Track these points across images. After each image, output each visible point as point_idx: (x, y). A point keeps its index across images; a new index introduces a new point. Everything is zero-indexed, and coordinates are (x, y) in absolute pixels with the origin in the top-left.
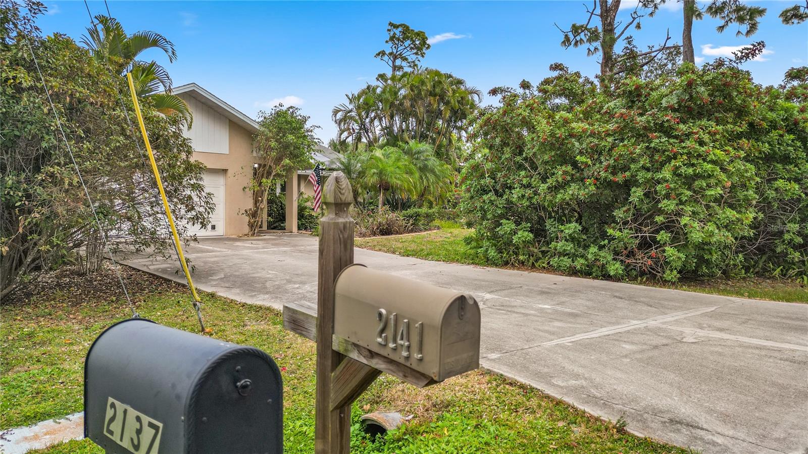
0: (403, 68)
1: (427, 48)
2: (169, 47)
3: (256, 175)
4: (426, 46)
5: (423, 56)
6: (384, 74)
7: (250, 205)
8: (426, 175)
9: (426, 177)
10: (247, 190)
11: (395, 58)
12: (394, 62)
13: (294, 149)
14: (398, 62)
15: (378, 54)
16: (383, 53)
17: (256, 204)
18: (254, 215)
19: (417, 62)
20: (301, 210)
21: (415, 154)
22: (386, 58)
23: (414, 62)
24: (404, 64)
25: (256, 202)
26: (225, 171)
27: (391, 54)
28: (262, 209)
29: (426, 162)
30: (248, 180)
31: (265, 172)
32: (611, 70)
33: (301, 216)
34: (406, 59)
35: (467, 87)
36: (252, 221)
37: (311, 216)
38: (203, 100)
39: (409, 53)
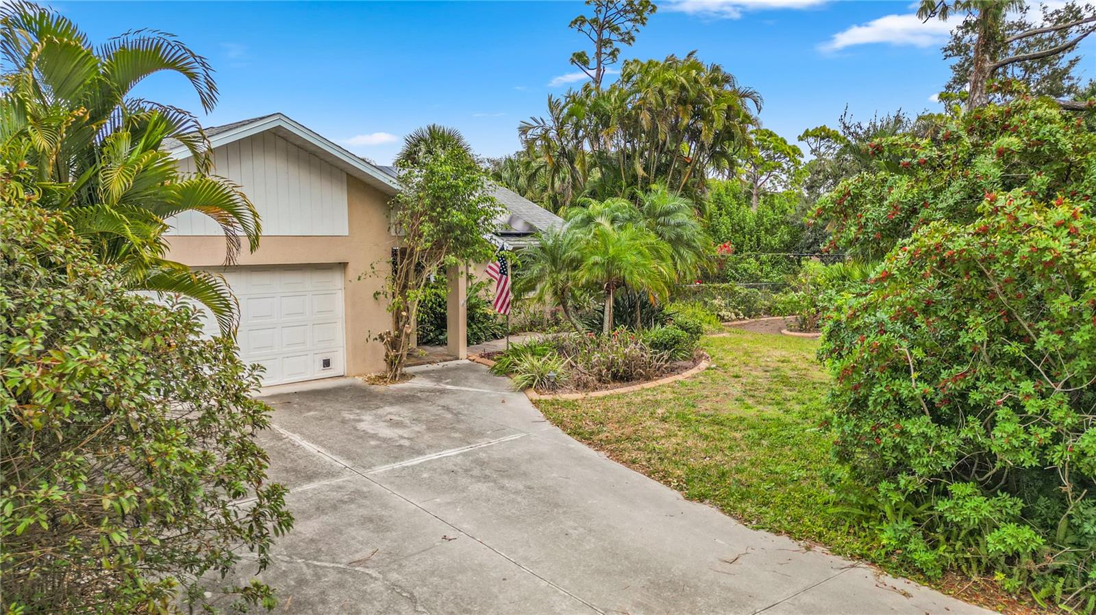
0: (611, 43)
1: (651, 11)
2: (199, 70)
3: (396, 273)
4: (650, 8)
5: (643, 24)
6: (583, 52)
7: (386, 325)
8: (678, 252)
9: (681, 257)
10: (382, 296)
11: (602, 28)
12: (600, 34)
13: (462, 234)
14: (606, 34)
15: (575, 22)
16: (581, 21)
17: (397, 322)
18: (394, 344)
19: (634, 34)
20: (471, 308)
21: (660, 215)
22: (586, 27)
23: (628, 33)
24: (614, 36)
25: (398, 318)
26: (343, 266)
27: (595, 21)
28: (408, 335)
29: (679, 230)
30: (382, 280)
31: (413, 267)
32: (993, 59)
33: (471, 318)
34: (618, 29)
35: (737, 87)
36: (392, 354)
37: (486, 316)
38: (298, 143)
39: (622, 19)
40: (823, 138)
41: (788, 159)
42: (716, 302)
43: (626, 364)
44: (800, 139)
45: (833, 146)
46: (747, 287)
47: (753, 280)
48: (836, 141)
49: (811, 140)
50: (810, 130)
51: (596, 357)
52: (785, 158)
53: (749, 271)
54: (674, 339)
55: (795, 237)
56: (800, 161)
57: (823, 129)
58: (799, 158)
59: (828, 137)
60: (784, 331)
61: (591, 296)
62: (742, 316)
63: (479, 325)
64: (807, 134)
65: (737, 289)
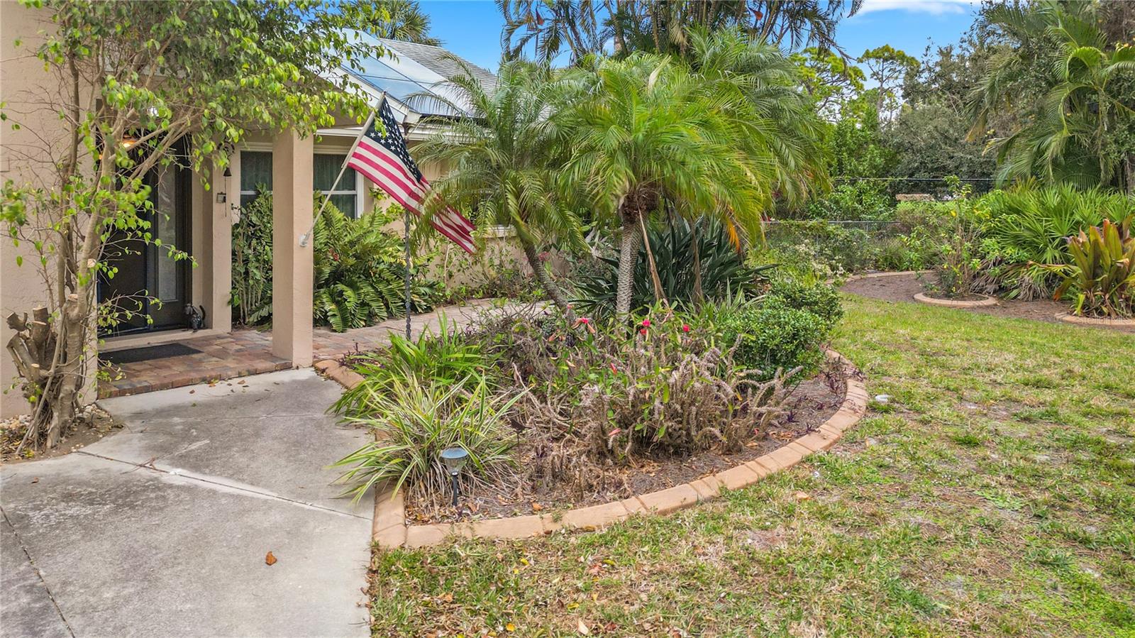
40: (886, 60)
41: (848, 82)
42: (802, 248)
43: (674, 415)
44: (860, 61)
45: (898, 69)
46: (846, 226)
47: (851, 217)
48: (902, 63)
49: (873, 61)
50: (871, 51)
51: (591, 392)
52: (844, 81)
53: (842, 203)
54: (795, 336)
55: (892, 160)
56: (862, 85)
57: (886, 49)
58: (861, 81)
59: (892, 58)
60: (919, 296)
61: (602, 236)
62: (841, 270)
63: (381, 287)
64: (867, 55)
65: (830, 228)
